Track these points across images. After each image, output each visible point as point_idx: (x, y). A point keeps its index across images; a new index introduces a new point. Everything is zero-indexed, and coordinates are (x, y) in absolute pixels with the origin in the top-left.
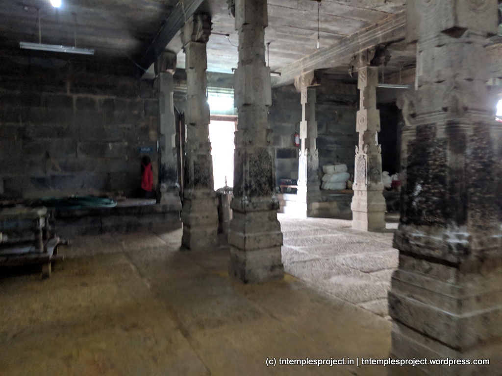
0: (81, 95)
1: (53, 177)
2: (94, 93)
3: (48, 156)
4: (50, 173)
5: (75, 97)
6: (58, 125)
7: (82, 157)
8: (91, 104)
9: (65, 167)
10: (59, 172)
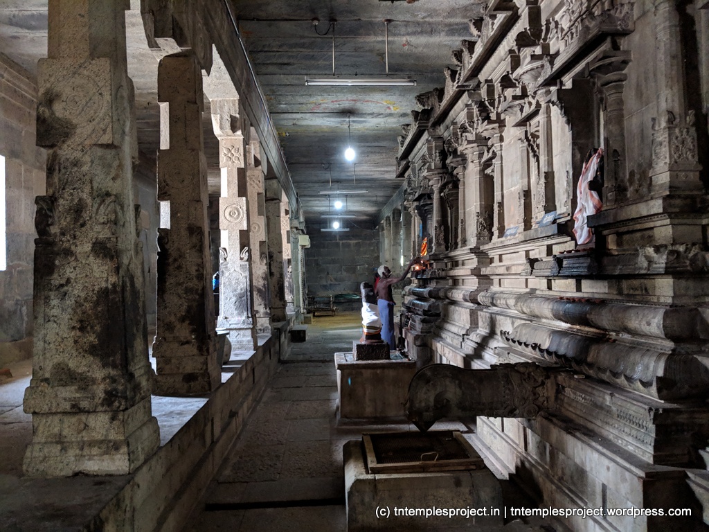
0: (344, 241)
1: (331, 284)
2: (351, 240)
3: (328, 274)
4: (329, 282)
5: (341, 242)
6: (333, 258)
7: (345, 274)
8: (349, 245)
9: (336, 280)
10: (334, 282)
